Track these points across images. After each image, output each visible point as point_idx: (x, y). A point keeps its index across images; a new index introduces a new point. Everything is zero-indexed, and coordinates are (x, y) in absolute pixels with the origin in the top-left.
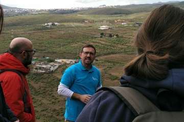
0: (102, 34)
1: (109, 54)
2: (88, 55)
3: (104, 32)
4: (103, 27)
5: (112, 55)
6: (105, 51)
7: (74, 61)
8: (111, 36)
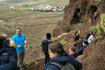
0: (12, 10)
1: (16, 17)
2: (18, 32)
3: (13, 9)
4: (12, 7)
5: (17, 17)
6: (15, 16)
7: (3, 21)
8: (15, 10)
